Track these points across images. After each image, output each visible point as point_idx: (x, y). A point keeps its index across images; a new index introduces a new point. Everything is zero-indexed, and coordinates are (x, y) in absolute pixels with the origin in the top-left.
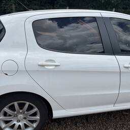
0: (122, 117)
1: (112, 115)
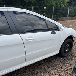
0: (33, 68)
1: (28, 68)
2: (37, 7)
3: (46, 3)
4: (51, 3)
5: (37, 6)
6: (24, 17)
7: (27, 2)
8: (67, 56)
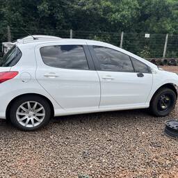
2: (132, 33)
3: (153, 27)
4: (163, 26)
5: (133, 31)
6: (103, 52)
7: (112, 23)
8: (164, 116)
